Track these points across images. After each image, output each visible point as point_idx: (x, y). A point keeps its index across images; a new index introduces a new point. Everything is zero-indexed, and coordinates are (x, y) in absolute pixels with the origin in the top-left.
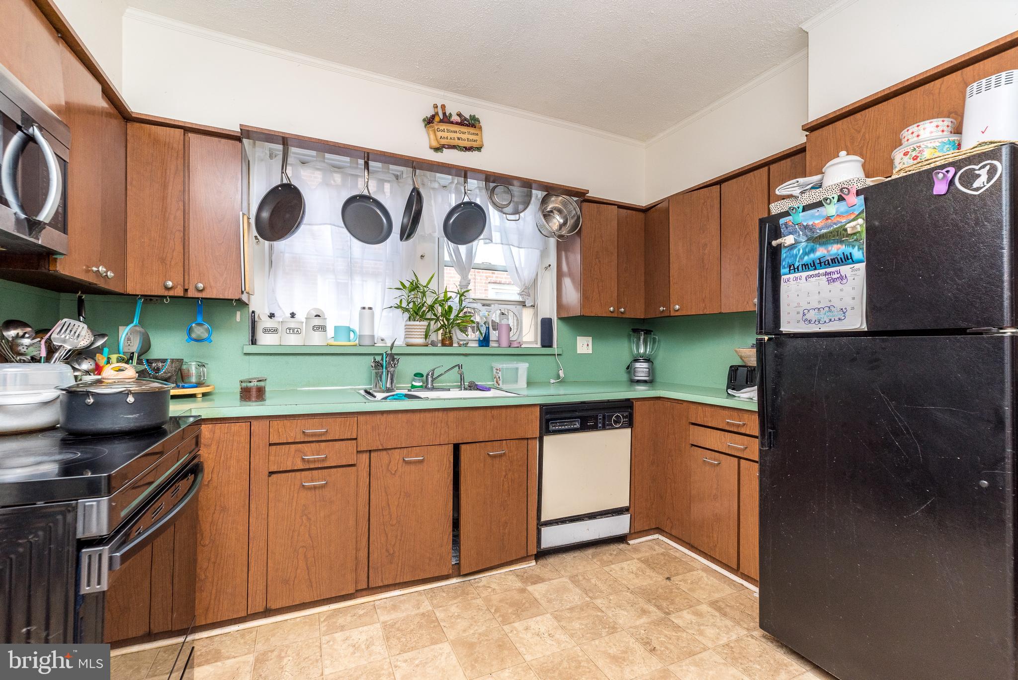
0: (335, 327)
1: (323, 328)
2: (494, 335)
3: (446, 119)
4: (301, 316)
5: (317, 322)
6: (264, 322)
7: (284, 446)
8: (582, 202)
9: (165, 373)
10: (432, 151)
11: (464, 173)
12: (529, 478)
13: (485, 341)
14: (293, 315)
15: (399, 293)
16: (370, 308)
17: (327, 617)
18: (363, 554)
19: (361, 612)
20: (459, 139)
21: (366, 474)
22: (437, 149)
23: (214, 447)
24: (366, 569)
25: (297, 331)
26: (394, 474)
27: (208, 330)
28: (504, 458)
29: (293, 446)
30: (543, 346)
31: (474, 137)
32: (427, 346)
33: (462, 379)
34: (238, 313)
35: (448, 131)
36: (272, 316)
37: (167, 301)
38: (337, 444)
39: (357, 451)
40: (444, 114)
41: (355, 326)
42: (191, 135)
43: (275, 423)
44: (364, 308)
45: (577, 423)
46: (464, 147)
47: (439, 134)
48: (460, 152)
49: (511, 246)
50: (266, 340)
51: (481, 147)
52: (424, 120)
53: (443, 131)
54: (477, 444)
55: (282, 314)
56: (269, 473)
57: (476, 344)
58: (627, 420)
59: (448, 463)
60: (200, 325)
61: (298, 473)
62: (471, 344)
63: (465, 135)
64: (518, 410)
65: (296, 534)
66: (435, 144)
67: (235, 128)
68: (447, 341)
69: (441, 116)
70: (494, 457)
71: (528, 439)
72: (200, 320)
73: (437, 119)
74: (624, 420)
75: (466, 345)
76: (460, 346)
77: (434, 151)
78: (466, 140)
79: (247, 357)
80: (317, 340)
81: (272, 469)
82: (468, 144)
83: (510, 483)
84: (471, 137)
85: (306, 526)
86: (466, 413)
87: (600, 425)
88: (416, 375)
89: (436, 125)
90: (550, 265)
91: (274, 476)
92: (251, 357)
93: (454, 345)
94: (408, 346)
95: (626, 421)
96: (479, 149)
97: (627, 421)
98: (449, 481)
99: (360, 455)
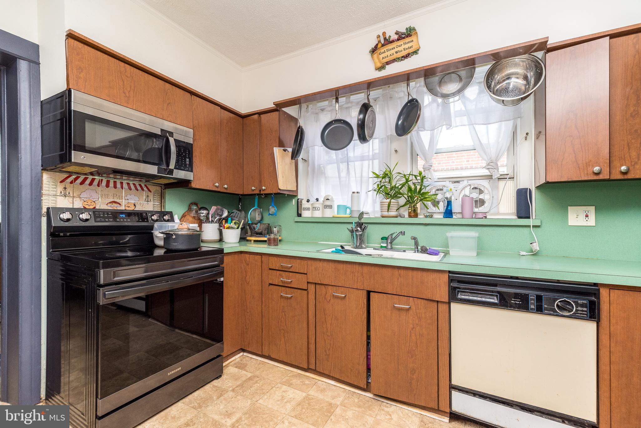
0: (338, 205)
1: (330, 207)
2: (456, 208)
3: (388, 41)
4: (321, 200)
5: (328, 203)
6: (305, 204)
7: (274, 271)
8: (546, 53)
9: (258, 229)
10: (377, 71)
11: (407, 77)
12: (439, 338)
13: (448, 213)
14: (317, 200)
15: (376, 180)
16: (357, 193)
17: (292, 375)
18: (312, 347)
19: (307, 382)
20: (396, 52)
21: (313, 297)
22: (380, 69)
23: (250, 265)
24: (315, 357)
25: (317, 209)
26: (329, 302)
27: (275, 210)
28: (411, 312)
29: (278, 272)
30: (520, 217)
31: (410, 45)
32: (397, 217)
33: (416, 244)
34: (294, 200)
35: (388, 50)
36: (308, 201)
37: (263, 196)
38: (298, 275)
39: (308, 283)
40: (385, 39)
41: (349, 205)
42: (262, 116)
43: (271, 258)
44: (353, 193)
45: (495, 298)
46: (402, 57)
47: (381, 56)
48: (399, 62)
49: (474, 125)
50: (306, 214)
51: (418, 50)
52: (370, 52)
53: (384, 52)
54: (385, 295)
55: (313, 200)
56: (270, 284)
57: (441, 216)
58: (585, 309)
59: (363, 304)
60: (273, 207)
61: (280, 287)
62: (435, 216)
63: (403, 47)
64: (425, 274)
65: (280, 321)
66: (379, 65)
67: (271, 106)
68: (414, 214)
69: (383, 42)
70: (400, 309)
71: (438, 302)
72: (273, 204)
73: (380, 45)
74: (579, 308)
75: (431, 216)
76: (426, 217)
77: (379, 71)
78: (403, 50)
79: (297, 224)
80: (329, 214)
81: (271, 282)
82: (404, 53)
83: (418, 337)
84: (407, 46)
85: (284, 318)
86: (377, 269)
87: (532, 307)
88: (382, 239)
89: (378, 51)
90: (527, 134)
91: (271, 286)
92: (299, 224)
93: (419, 216)
94: (383, 217)
95: (582, 311)
96: (416, 52)
97: (586, 311)
98: (363, 317)
99: (309, 285)
